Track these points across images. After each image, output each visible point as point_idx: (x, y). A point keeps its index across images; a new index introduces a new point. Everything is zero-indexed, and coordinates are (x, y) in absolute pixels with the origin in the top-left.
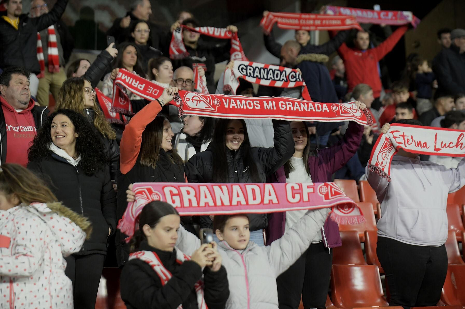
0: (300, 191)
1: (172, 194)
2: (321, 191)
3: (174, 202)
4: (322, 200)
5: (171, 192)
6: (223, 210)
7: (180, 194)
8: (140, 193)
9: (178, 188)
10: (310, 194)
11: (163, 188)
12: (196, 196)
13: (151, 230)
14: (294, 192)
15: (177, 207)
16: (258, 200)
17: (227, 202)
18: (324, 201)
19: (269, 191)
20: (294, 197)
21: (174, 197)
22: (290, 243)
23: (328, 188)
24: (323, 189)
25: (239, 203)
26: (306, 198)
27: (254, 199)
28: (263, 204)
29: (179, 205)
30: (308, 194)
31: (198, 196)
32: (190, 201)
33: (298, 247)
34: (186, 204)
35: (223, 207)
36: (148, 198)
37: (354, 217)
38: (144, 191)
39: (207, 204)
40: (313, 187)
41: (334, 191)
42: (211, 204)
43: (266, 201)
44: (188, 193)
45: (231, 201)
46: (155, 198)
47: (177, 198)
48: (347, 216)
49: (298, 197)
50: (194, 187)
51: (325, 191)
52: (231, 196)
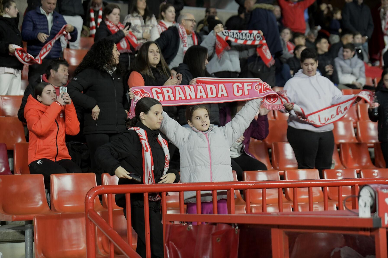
0: (243, 88)
1: (157, 93)
2: (257, 88)
3: (158, 98)
4: (258, 93)
5: (156, 91)
6: (191, 102)
7: (162, 93)
8: (137, 92)
9: (161, 89)
10: (249, 90)
11: (151, 89)
12: (173, 93)
13: (145, 116)
14: (239, 89)
15: (161, 101)
16: (215, 95)
17: (193, 97)
18: (259, 94)
19: (222, 89)
20: (238, 92)
21: (159, 95)
22: (238, 124)
23: (261, 86)
24: (258, 86)
25: (201, 97)
26: (246, 93)
27: (212, 94)
28: (218, 97)
29: (162, 100)
30: (248, 90)
31: (174, 94)
32: (169, 96)
33: (243, 126)
34: (167, 99)
35: (191, 100)
36: (142, 95)
37: (277, 105)
38: (139, 92)
39: (180, 98)
40: (252, 85)
41: (266, 88)
42: (183, 98)
43: (220, 95)
44: (168, 91)
45: (196, 96)
46: (146, 95)
47: (160, 95)
48: (273, 105)
49: (241, 92)
50: (172, 88)
51: (259, 88)
52: (196, 92)
